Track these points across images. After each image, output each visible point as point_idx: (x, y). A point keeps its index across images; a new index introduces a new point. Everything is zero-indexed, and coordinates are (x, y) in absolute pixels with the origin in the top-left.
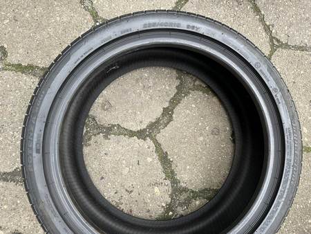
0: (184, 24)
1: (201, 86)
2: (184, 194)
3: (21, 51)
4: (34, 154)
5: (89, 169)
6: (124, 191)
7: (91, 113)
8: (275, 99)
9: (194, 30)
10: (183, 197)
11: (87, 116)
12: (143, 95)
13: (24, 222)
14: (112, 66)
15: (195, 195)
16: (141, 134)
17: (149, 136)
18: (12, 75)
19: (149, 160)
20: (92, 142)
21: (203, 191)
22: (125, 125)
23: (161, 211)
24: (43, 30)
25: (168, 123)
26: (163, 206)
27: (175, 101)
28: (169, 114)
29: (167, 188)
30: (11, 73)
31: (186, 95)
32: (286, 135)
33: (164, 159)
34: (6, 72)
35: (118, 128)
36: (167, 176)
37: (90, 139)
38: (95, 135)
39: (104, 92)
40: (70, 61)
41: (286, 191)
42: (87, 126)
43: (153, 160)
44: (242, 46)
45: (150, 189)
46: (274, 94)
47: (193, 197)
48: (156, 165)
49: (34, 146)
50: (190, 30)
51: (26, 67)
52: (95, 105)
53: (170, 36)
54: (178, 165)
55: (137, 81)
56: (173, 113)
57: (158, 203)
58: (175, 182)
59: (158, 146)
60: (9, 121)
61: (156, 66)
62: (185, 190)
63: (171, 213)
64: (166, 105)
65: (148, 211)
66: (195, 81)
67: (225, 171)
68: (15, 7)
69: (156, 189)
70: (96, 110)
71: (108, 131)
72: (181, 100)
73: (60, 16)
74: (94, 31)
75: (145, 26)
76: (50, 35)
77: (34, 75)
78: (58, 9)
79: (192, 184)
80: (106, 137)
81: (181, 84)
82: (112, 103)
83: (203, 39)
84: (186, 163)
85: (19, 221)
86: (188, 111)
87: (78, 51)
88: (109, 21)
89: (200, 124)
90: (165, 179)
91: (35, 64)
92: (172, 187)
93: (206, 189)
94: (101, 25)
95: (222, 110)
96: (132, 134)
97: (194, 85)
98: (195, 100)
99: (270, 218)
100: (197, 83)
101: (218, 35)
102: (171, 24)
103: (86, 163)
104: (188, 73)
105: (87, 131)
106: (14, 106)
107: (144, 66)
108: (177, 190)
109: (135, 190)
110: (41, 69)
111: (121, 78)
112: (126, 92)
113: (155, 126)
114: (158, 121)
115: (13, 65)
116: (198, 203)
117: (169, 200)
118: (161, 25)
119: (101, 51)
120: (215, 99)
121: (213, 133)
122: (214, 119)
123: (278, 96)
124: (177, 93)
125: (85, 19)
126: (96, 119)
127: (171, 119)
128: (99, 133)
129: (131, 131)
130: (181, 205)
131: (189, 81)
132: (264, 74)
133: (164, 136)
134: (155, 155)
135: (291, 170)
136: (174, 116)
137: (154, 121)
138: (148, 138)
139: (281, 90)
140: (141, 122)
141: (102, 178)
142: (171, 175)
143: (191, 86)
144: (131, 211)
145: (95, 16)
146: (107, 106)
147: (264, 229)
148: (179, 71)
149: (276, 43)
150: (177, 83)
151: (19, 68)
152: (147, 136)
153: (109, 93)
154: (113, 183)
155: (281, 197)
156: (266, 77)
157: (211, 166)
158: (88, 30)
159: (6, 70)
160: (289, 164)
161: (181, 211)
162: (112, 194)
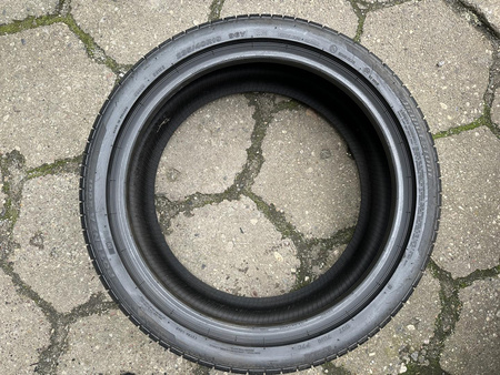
0: (224, 35)
1: (284, 102)
2: (315, 248)
3: (39, 147)
4: (109, 256)
5: (183, 262)
6: (236, 272)
7: (157, 191)
8: (371, 81)
9: (240, 38)
10: (315, 252)
11: (155, 197)
12: (214, 143)
13: (128, 358)
14: (160, 121)
15: (329, 244)
16: (231, 194)
17: (243, 191)
18: (40, 181)
19: (254, 221)
20: (173, 227)
21: (338, 235)
22: (206, 190)
23: (293, 280)
24: (56, 109)
25: (260, 166)
26: (293, 273)
27: (258, 136)
28: (256, 155)
29: (289, 248)
30: (38, 179)
31: (269, 122)
32: (400, 119)
33: (272, 214)
34: (31, 182)
35: (199, 197)
36: (283, 234)
37: (169, 224)
38: (173, 217)
39: (164, 158)
40: (107, 133)
41: (426, 187)
42: (159, 209)
43: (258, 220)
44: (305, 33)
45: (268, 257)
46: (367, 77)
47: (328, 248)
48: (264, 226)
49: (105, 248)
50: (235, 38)
51: (53, 165)
52: (159, 179)
53: (214, 56)
54: (293, 214)
55: (200, 128)
56: (261, 151)
57: (286, 271)
58: (296, 237)
59: (258, 200)
60: (60, 240)
61: (216, 99)
62: (313, 242)
63: (307, 278)
64: (249, 144)
65: (277, 286)
66: (274, 99)
67: (356, 200)
68: (9, 95)
69: (277, 255)
70: (163, 185)
71: (188, 205)
72: (265, 130)
73: (70, 84)
74: (120, 86)
75: (178, 55)
76: (68, 113)
77: (68, 172)
78: (63, 76)
79: (320, 232)
80: (188, 214)
81: (257, 110)
82: (179, 168)
83: (255, 44)
84: (302, 209)
85: (121, 358)
86: (280, 142)
87: (112, 117)
88: (134, 67)
89: (302, 152)
90: (283, 238)
91: (63, 157)
92: (296, 244)
93: (340, 231)
94: (126, 76)
95: (323, 123)
96: (219, 198)
97: (275, 105)
98: (283, 123)
99: (419, 227)
100: (278, 100)
101: (271, 32)
102: (209, 41)
103: (176, 255)
104: (261, 93)
105: (162, 216)
106: (58, 219)
107: (202, 106)
108: (303, 246)
109: (250, 265)
110: (74, 161)
111: (178, 133)
112: (191, 148)
113: (244, 177)
114: (246, 169)
115: (37, 169)
116: (336, 252)
117: (298, 262)
118: (197, 47)
119: (139, 106)
120: (309, 113)
121: (322, 157)
122: (317, 139)
123: (372, 77)
124: (257, 124)
125: (103, 75)
126: (167, 196)
127: (261, 160)
128: (178, 213)
129: (217, 195)
130: (316, 263)
131: (267, 103)
132: (345, 57)
133: (260, 185)
134: (259, 213)
135: (423, 160)
136: (264, 154)
137: (240, 171)
138: (241, 196)
139: (374, 67)
140: (225, 179)
141: (204, 266)
142: (288, 230)
143: (271, 107)
144: (255, 294)
145: (114, 67)
146: (175, 175)
147: (415, 242)
148: (248, 93)
149: (362, 7)
150: (252, 110)
151: (46, 169)
152: (240, 193)
153: (169, 157)
154: (220, 267)
155: (423, 197)
156: (349, 59)
157: (336, 199)
158: (111, 88)
159: (30, 178)
160: (417, 154)
161: (318, 270)
162: (224, 281)
